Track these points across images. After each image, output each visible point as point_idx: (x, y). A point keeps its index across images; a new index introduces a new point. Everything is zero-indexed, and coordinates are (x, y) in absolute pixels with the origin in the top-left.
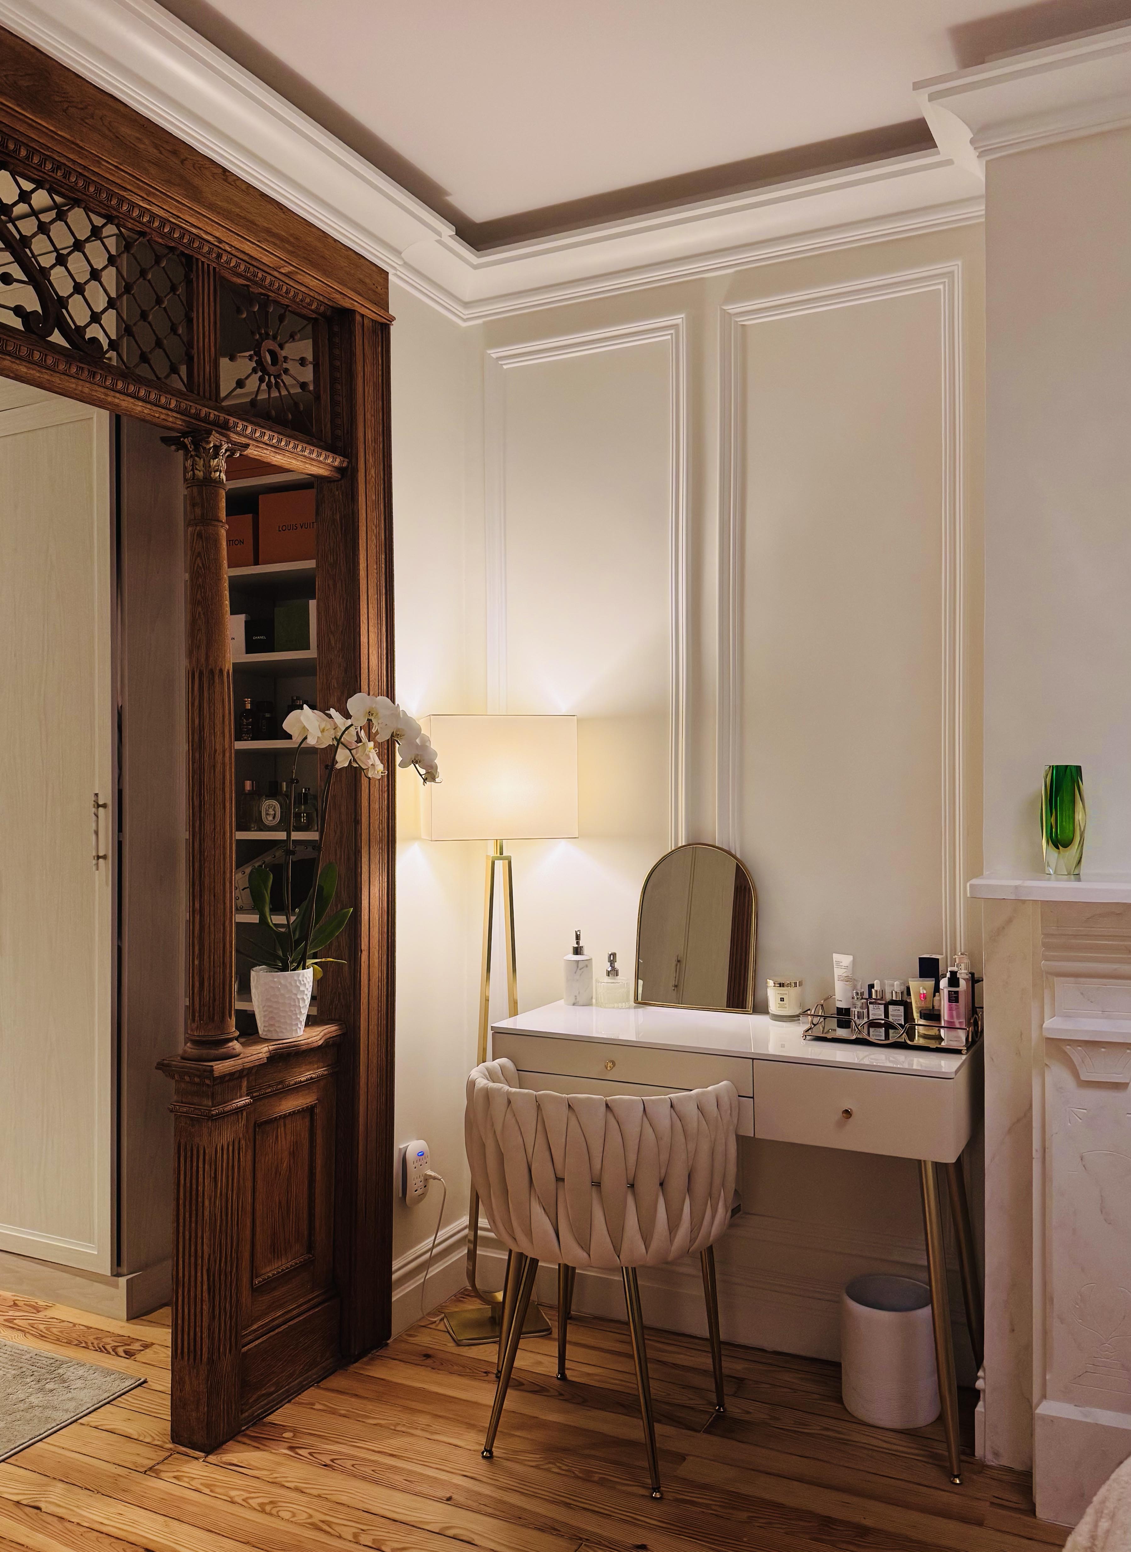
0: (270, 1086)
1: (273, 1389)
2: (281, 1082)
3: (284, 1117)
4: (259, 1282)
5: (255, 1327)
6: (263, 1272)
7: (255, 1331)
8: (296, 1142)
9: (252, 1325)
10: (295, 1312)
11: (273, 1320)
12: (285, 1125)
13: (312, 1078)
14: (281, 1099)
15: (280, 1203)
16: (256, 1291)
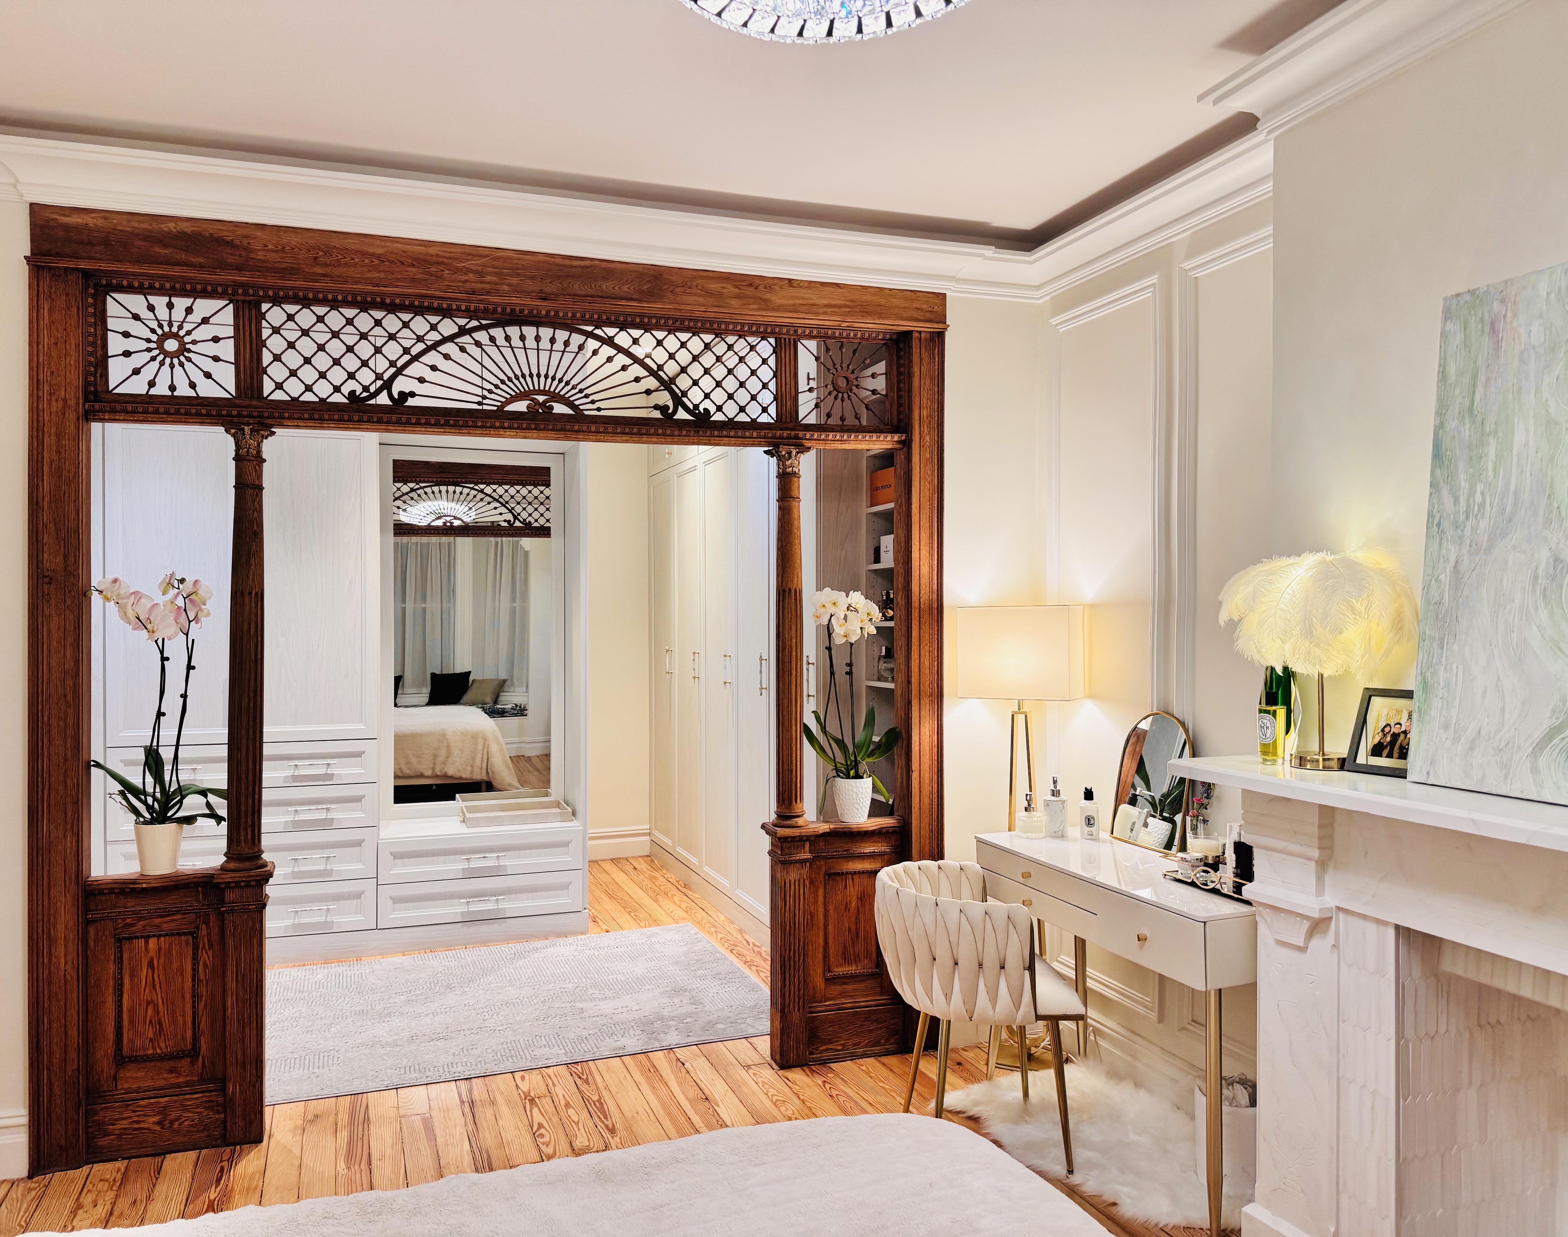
0: (836, 851)
1: (840, 1048)
2: (846, 851)
3: (851, 873)
4: (830, 976)
5: (828, 1003)
6: (836, 970)
7: (827, 1006)
8: (864, 892)
9: (825, 1002)
10: (862, 1004)
11: (843, 1004)
12: (853, 879)
13: (874, 852)
14: (848, 861)
15: (849, 928)
16: (827, 980)
